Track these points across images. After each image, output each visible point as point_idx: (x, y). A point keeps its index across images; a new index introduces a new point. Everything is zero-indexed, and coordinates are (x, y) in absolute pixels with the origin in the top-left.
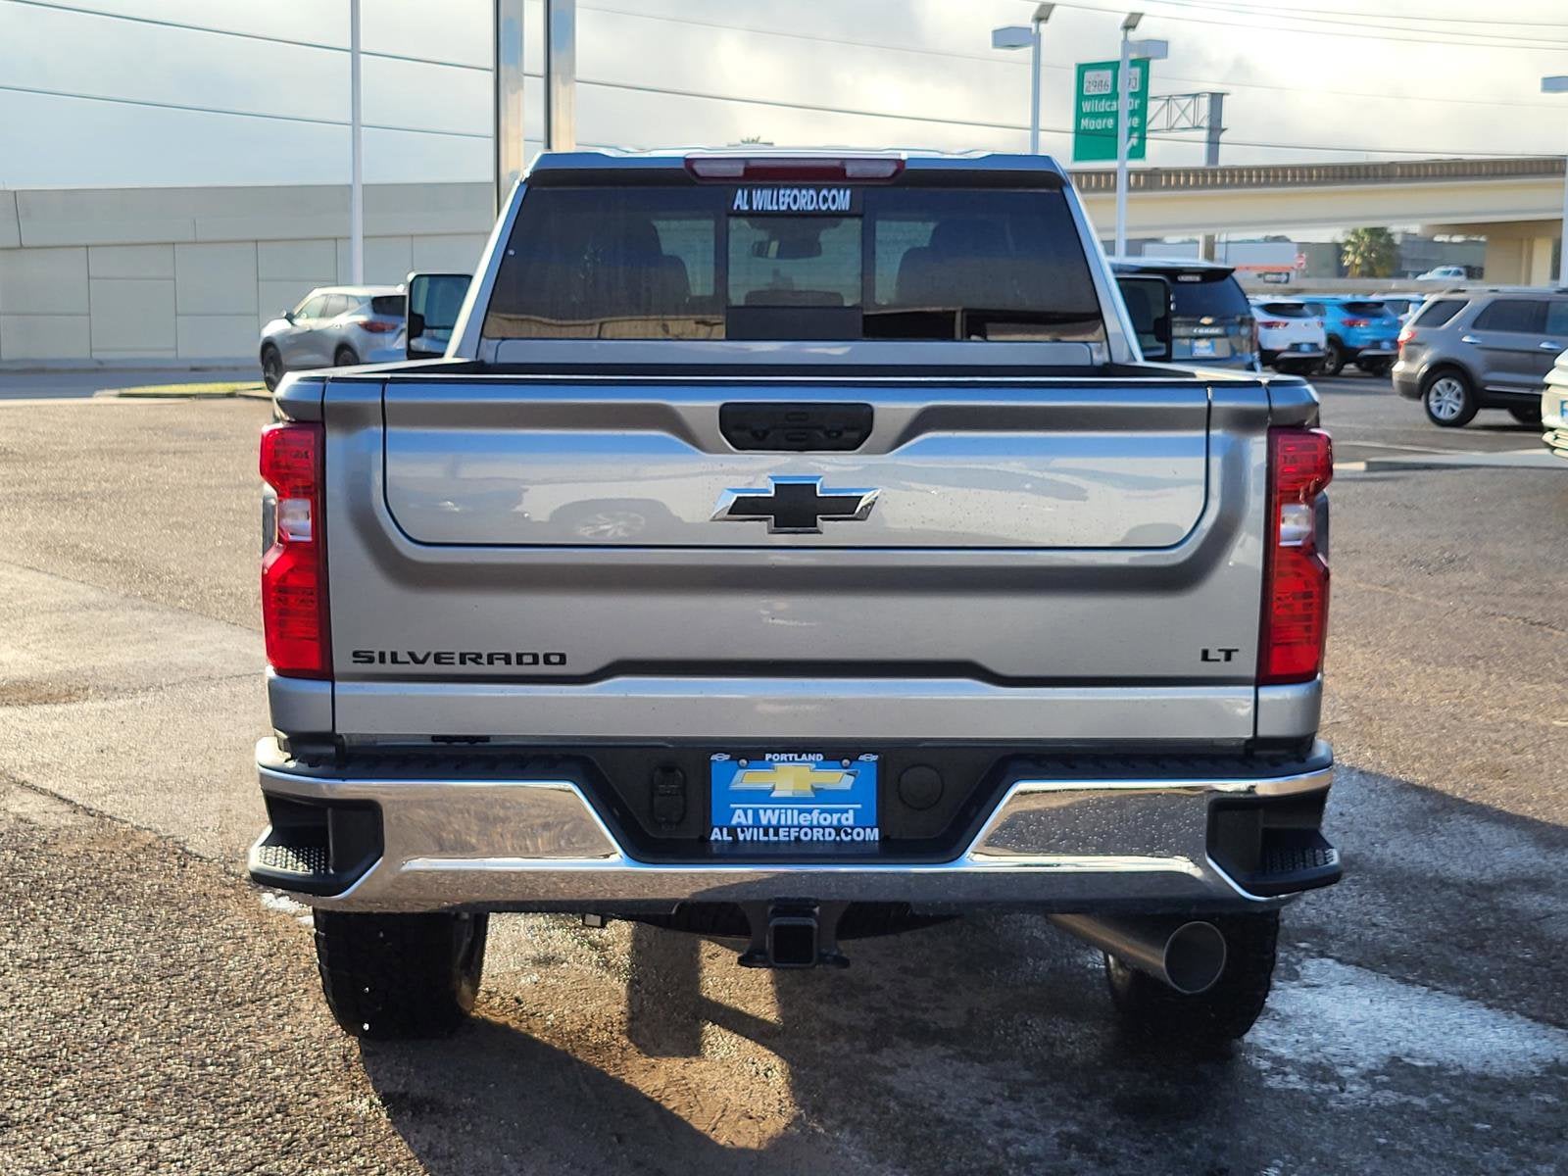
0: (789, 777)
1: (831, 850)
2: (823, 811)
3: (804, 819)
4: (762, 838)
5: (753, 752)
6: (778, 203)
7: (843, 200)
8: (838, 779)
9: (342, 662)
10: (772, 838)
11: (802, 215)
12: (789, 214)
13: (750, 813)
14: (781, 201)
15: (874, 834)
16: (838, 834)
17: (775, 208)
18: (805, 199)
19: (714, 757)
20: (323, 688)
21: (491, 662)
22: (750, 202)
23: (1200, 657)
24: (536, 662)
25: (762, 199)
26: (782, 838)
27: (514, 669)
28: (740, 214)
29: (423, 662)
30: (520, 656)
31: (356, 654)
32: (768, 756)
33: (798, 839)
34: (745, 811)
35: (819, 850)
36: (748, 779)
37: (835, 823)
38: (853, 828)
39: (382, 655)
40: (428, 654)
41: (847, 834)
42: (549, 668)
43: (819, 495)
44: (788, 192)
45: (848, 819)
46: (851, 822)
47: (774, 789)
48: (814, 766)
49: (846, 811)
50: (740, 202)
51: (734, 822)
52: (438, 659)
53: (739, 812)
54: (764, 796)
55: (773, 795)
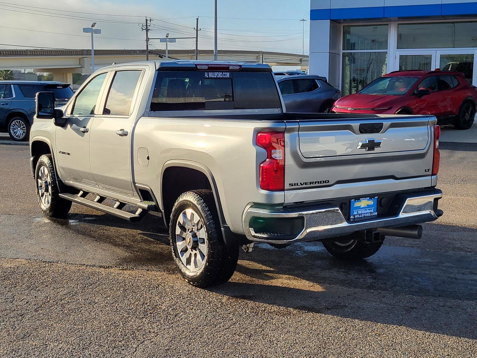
0: (364, 203)
1: (370, 218)
2: (369, 209)
3: (365, 212)
4: (359, 217)
5: (358, 198)
6: (214, 76)
7: (228, 75)
8: (371, 202)
9: (287, 186)
10: (361, 216)
11: (220, 78)
12: (217, 78)
13: (357, 211)
14: (215, 75)
15: (376, 213)
16: (371, 214)
17: (214, 77)
18: (220, 75)
19: (352, 200)
20: (282, 193)
21: (315, 183)
22: (208, 76)
23: (425, 171)
24: (323, 183)
25: (211, 75)
26: (362, 216)
27: (320, 185)
28: (206, 78)
29: (303, 185)
30: (321, 182)
31: (290, 184)
32: (361, 199)
33: (365, 216)
34: (356, 211)
35: (368, 218)
36: (357, 204)
37: (370, 212)
38: (373, 213)
39: (295, 184)
40: (304, 183)
41: (372, 214)
42: (325, 184)
43: (375, 142)
44: (216, 73)
45: (372, 211)
46: (373, 211)
47: (361, 206)
48: (367, 200)
49: (372, 209)
50: (206, 75)
51: (354, 214)
52: (306, 184)
53: (355, 212)
54: (359, 208)
55: (361, 207)
